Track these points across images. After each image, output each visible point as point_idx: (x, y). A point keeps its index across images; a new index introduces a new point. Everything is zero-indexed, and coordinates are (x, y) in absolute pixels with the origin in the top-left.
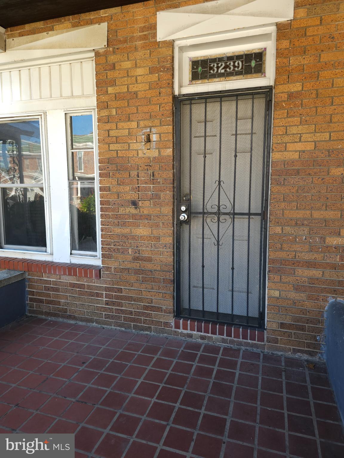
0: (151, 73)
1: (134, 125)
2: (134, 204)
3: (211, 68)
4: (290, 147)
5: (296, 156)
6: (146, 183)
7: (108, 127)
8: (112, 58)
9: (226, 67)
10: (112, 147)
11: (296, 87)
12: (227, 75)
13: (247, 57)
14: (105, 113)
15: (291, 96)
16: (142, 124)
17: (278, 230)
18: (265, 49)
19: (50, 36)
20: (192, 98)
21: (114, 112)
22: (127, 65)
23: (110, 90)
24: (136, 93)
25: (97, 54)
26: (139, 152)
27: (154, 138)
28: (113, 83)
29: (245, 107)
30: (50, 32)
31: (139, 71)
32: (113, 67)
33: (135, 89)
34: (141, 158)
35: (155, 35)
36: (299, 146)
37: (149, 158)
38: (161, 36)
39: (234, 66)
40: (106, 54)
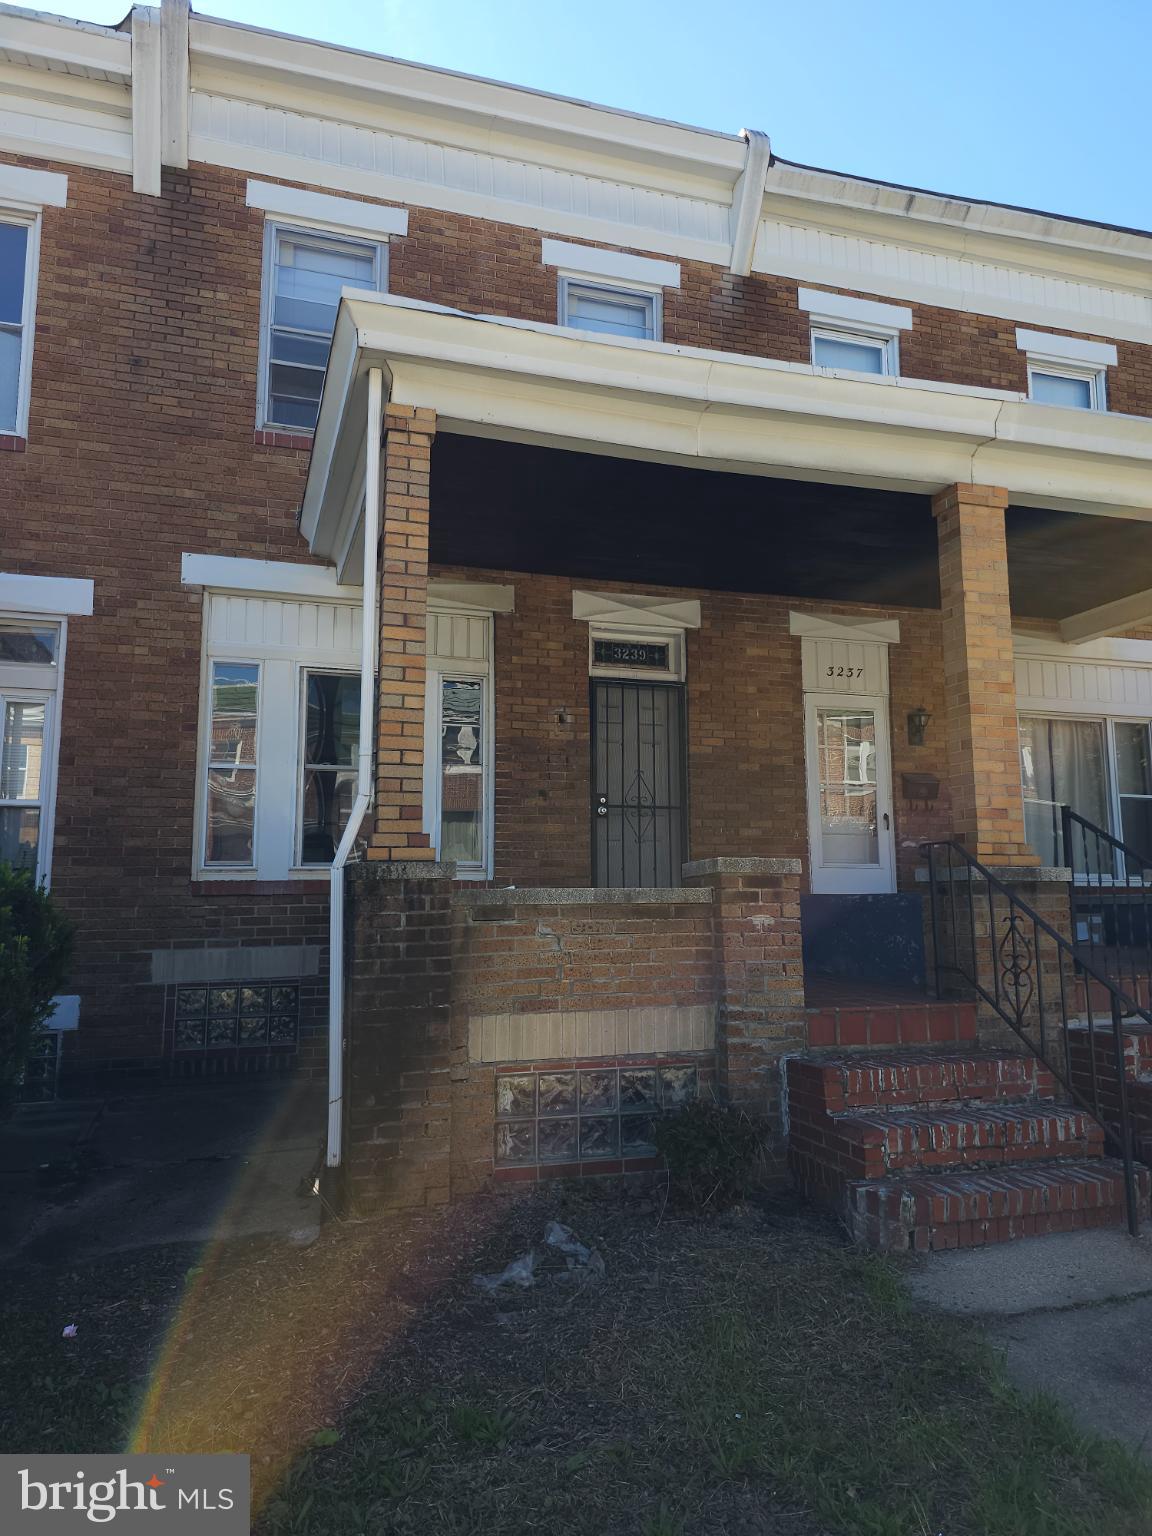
0: (565, 648)
1: (544, 702)
2: (543, 794)
3: (616, 653)
4: (704, 741)
5: (709, 750)
6: (558, 770)
7: (510, 700)
8: (518, 625)
9: (630, 654)
10: (516, 725)
11: (706, 687)
12: (631, 662)
13: (651, 649)
14: (506, 684)
15: (702, 693)
16: (554, 702)
17: (699, 822)
18: (668, 645)
19: (436, 583)
20: (608, 682)
21: (519, 685)
22: (538, 635)
23: (515, 659)
24: (547, 668)
25: (497, 616)
26: (551, 733)
27: (569, 719)
28: (519, 652)
29: (660, 698)
30: (435, 579)
31: (552, 645)
32: (520, 634)
33: (546, 663)
34: (553, 740)
35: (570, 611)
36: (712, 741)
37: (562, 741)
38: (577, 614)
39: (638, 654)
40: (511, 617)
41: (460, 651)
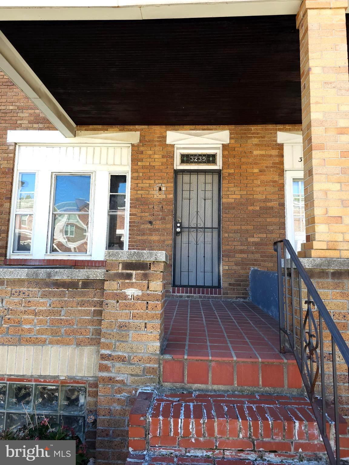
0: (163, 158)
1: (152, 182)
2: (151, 223)
3: (191, 159)
4: (230, 196)
5: (233, 201)
6: (158, 212)
7: (137, 182)
8: (142, 149)
9: (198, 159)
10: (139, 192)
11: (232, 171)
12: (198, 163)
13: (208, 156)
14: (136, 175)
15: (229, 174)
16: (157, 182)
17: (226, 235)
18: (216, 153)
19: (106, 133)
20: (183, 171)
21: (141, 174)
22: (150, 152)
23: (139, 163)
24: (154, 166)
25: (133, 145)
26: (155, 195)
27: (163, 189)
28: (141, 160)
29: (209, 178)
30: (106, 131)
31: (156, 156)
32: (142, 153)
33: (154, 164)
34: (156, 199)
35: (165, 141)
36: (234, 196)
37: (160, 199)
38: (168, 142)
39: (202, 159)
40: (138, 146)
41: (117, 162)
